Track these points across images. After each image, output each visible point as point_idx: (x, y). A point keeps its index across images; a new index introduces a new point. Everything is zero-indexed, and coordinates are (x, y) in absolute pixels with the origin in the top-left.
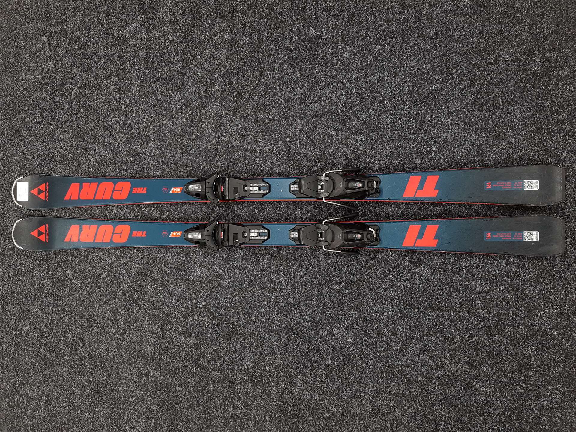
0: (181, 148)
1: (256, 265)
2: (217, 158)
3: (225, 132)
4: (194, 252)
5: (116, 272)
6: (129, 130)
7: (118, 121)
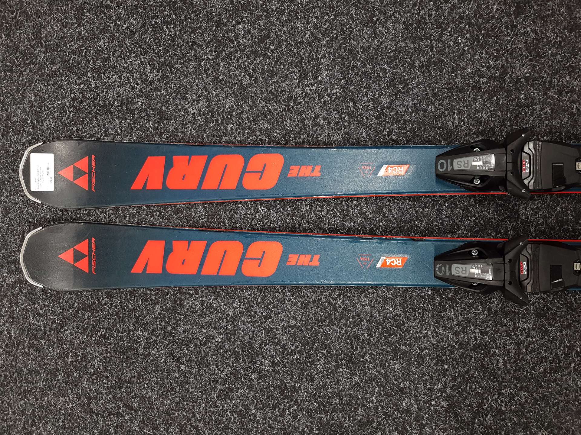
0: (392, 84)
1: (569, 327)
2: (478, 104)
3: (497, 50)
4: (422, 297)
5: (245, 335)
6: (272, 48)
7: (249, 31)
